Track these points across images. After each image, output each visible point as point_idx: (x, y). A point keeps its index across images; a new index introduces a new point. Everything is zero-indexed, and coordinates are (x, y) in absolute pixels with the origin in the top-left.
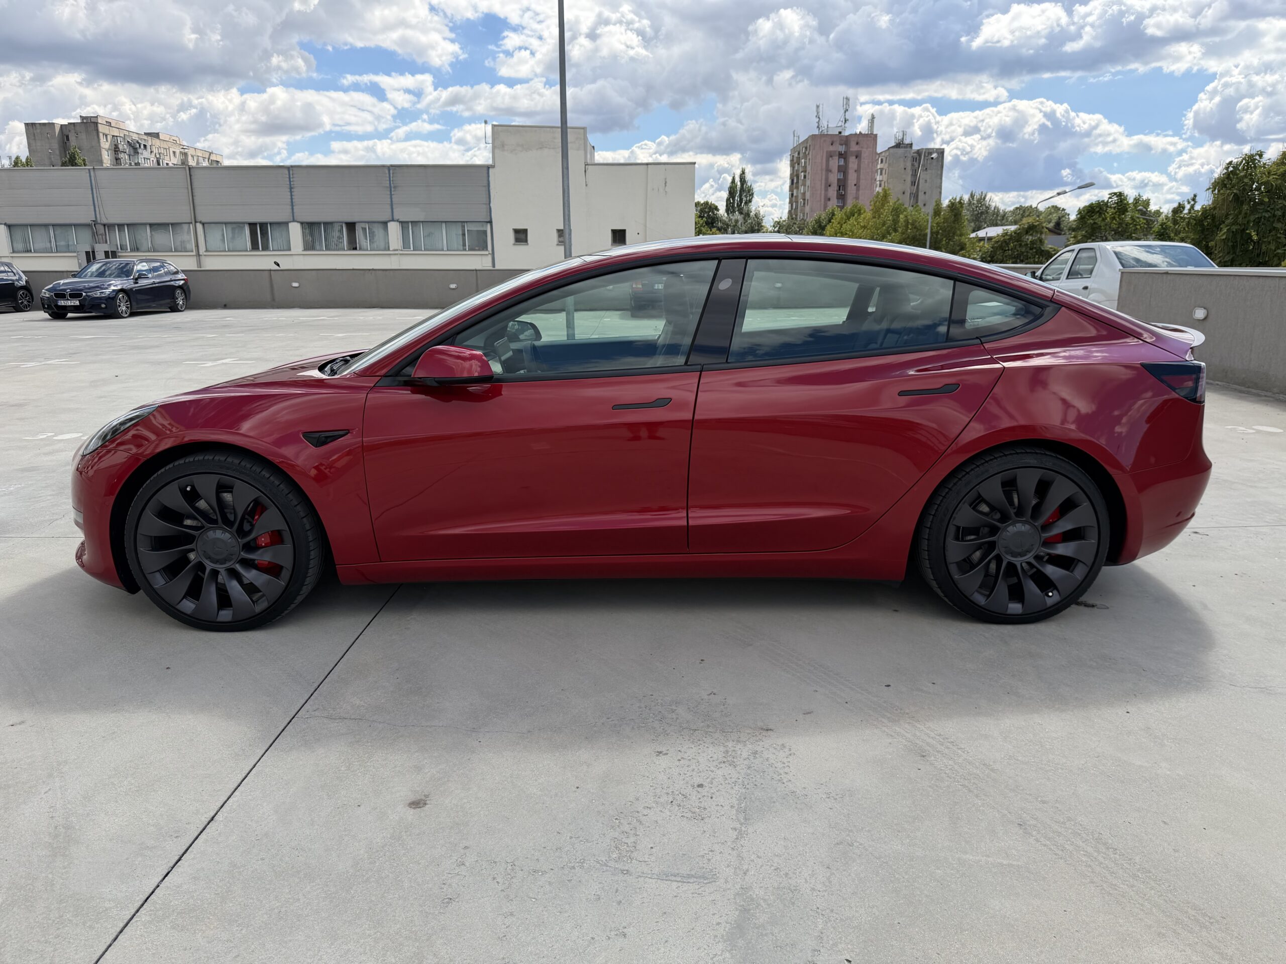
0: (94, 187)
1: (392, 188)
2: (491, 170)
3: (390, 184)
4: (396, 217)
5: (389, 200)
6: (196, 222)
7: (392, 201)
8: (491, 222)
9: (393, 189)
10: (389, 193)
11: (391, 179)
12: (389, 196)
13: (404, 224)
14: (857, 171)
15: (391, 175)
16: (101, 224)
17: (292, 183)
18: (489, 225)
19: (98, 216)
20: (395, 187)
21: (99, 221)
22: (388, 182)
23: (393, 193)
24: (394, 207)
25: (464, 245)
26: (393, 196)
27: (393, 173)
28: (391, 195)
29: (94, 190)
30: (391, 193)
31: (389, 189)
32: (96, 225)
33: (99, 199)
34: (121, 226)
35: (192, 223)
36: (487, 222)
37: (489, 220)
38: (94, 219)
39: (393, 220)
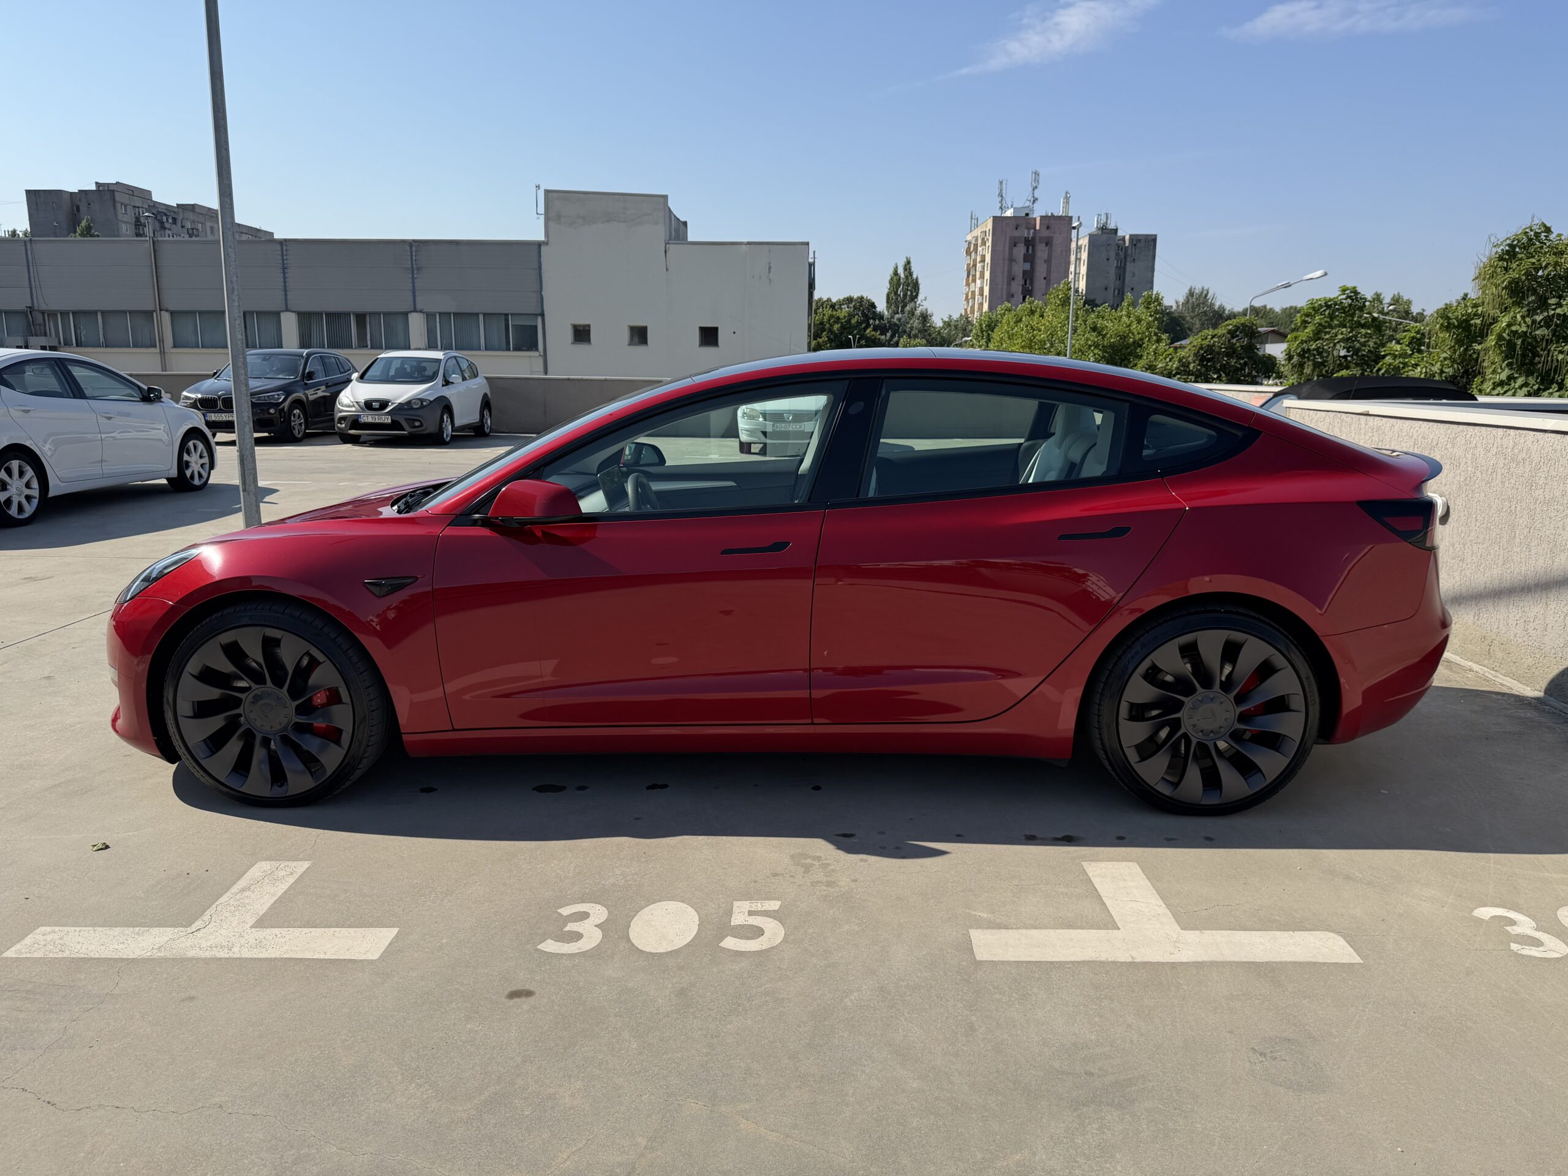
0: (31, 264)
1: (414, 270)
2: (543, 248)
3: (412, 262)
4: (419, 307)
5: (411, 285)
6: (160, 310)
7: (414, 287)
8: (542, 315)
9: (415, 272)
10: (410, 276)
11: (414, 259)
12: (410, 280)
13: (430, 316)
14: (1048, 261)
15: (414, 254)
16: (39, 311)
17: (285, 262)
18: (540, 319)
19: (35, 301)
20: (418, 269)
21: (36, 307)
22: (410, 262)
23: (415, 276)
24: (417, 294)
25: (508, 342)
26: (416, 280)
27: (416, 251)
28: (413, 279)
29: (31, 267)
30: (413, 276)
31: (410, 271)
32: (34, 313)
33: (37, 279)
34: (64, 314)
35: (155, 311)
36: (537, 315)
37: (539, 311)
38: (30, 305)
39: (415, 311)
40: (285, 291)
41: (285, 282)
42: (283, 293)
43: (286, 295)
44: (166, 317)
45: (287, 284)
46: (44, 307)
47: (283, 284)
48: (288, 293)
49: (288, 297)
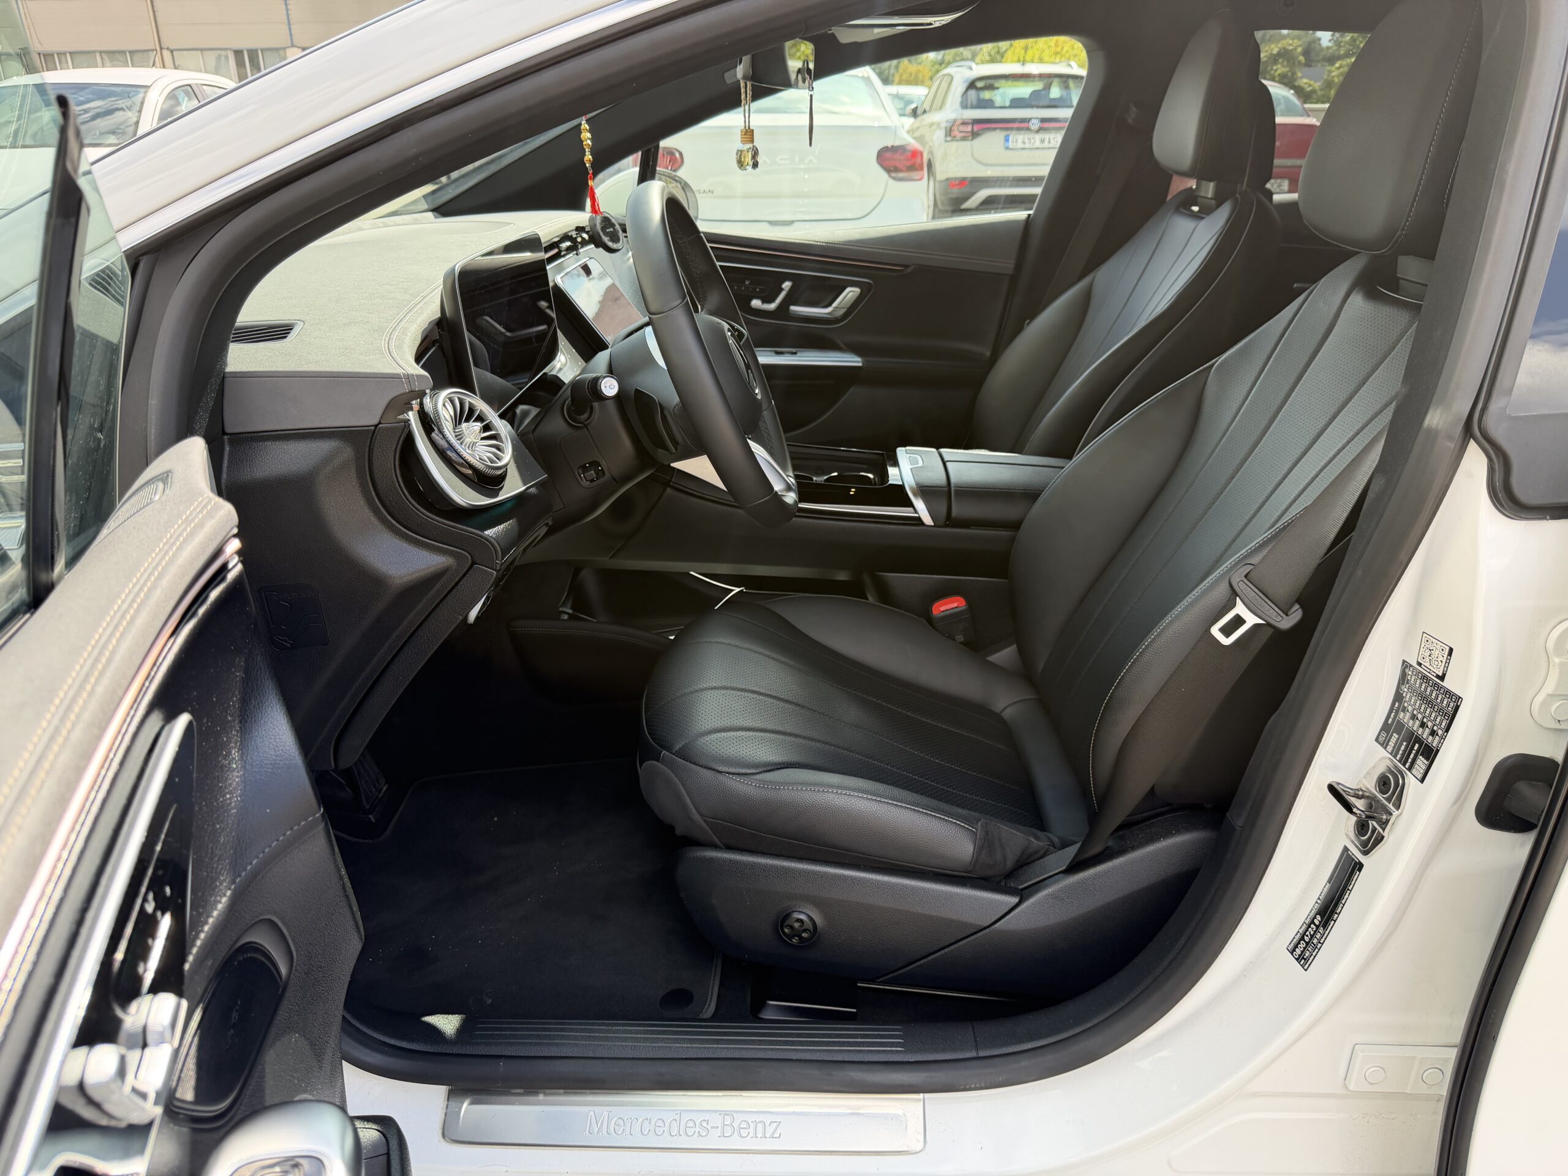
40: (289, 24)
41: (288, 15)
42: (287, 27)
43: (290, 29)
44: (167, 54)
45: (290, 17)
46: (39, 49)
47: (286, 17)
48: (292, 27)
49: (293, 32)
